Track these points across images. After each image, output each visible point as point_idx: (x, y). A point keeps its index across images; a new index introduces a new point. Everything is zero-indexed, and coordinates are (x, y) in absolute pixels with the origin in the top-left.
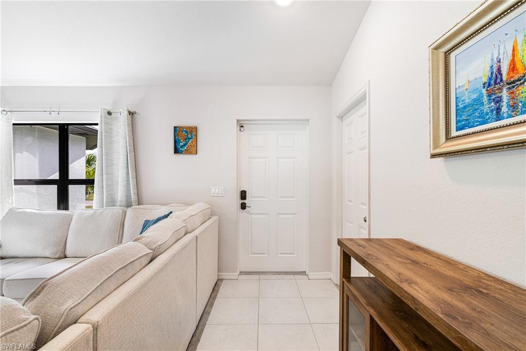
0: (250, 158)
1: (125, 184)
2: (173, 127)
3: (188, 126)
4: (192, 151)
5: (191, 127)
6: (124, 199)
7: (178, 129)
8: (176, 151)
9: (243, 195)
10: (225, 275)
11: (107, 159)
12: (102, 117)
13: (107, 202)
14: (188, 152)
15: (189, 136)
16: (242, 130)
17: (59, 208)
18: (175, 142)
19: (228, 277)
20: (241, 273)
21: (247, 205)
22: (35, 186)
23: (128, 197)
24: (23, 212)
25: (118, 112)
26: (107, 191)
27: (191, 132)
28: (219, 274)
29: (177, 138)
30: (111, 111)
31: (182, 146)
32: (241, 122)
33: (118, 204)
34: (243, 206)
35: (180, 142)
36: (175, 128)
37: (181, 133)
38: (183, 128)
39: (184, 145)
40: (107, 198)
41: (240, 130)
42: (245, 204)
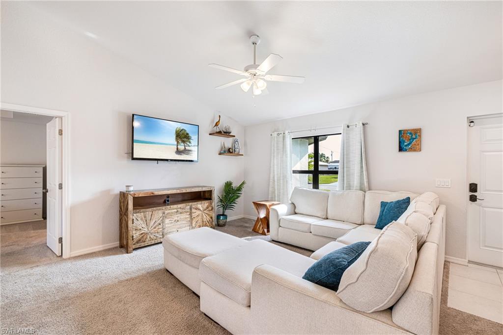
0: (483, 152)
1: (359, 174)
2: (398, 131)
3: (413, 128)
4: (417, 148)
5: (416, 129)
6: (359, 185)
7: (403, 132)
8: (401, 149)
9: (473, 188)
10: (451, 259)
11: (347, 158)
12: (344, 130)
13: (346, 187)
14: (413, 149)
15: (414, 136)
16: (471, 125)
17: (313, 188)
18: (400, 142)
19: (456, 262)
20: (469, 262)
21: (477, 197)
22: (299, 174)
23: (362, 183)
24: (302, 189)
25: (353, 125)
26: (347, 179)
27: (416, 133)
28: (446, 256)
29: (401, 139)
30: (349, 125)
31: (406, 146)
32: (470, 119)
33: (354, 188)
34: (473, 199)
35: (404, 142)
36: (400, 131)
37: (405, 134)
38: (407, 130)
39: (409, 144)
40: (347, 184)
41: (470, 125)
42: (476, 196)
